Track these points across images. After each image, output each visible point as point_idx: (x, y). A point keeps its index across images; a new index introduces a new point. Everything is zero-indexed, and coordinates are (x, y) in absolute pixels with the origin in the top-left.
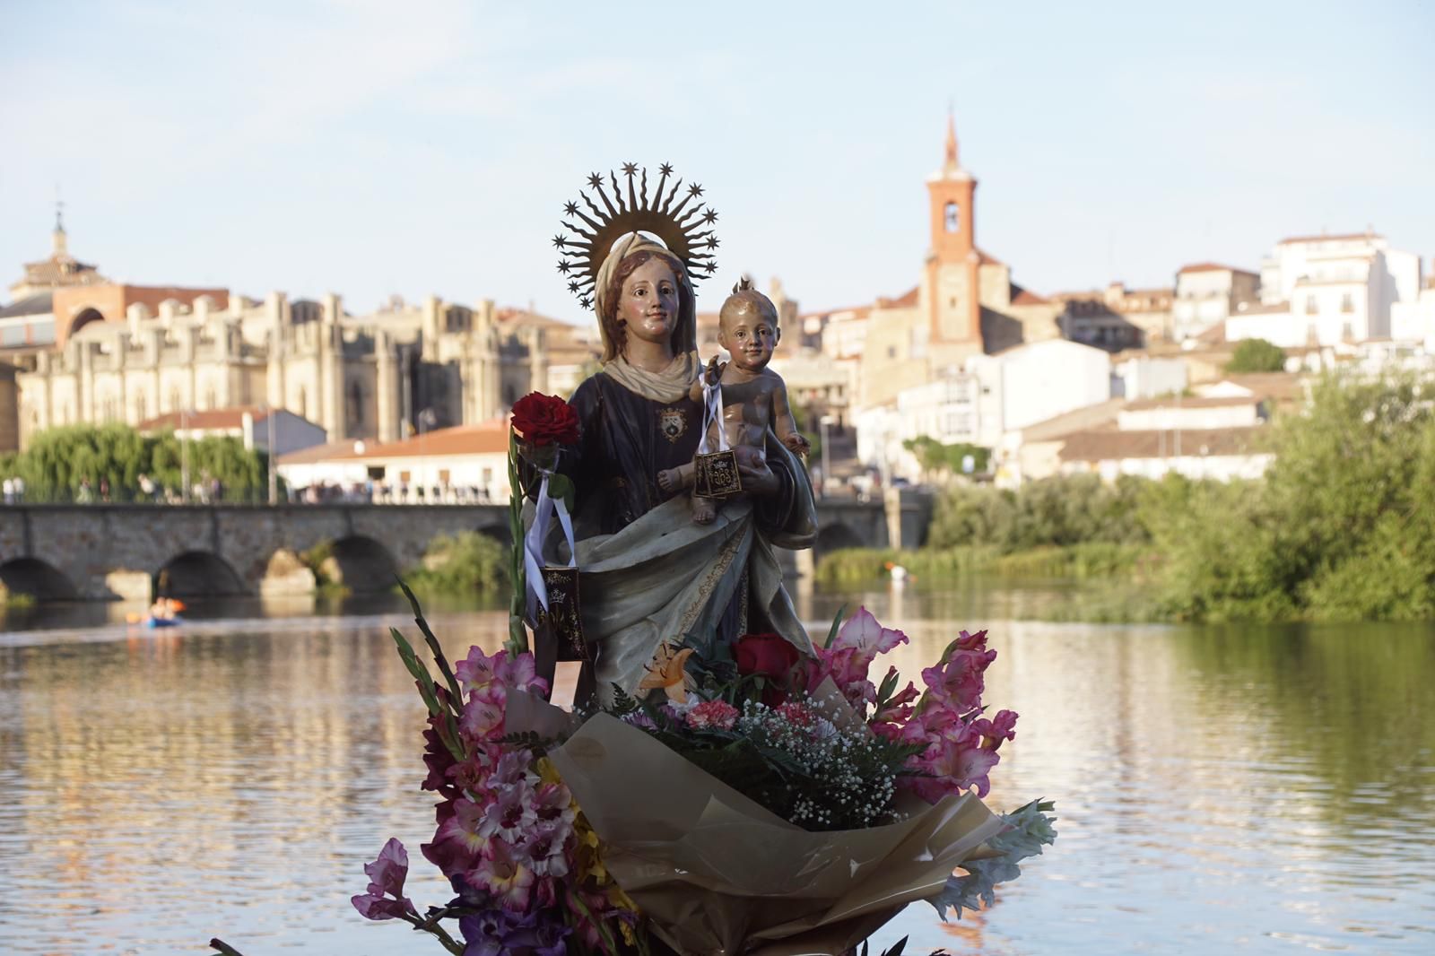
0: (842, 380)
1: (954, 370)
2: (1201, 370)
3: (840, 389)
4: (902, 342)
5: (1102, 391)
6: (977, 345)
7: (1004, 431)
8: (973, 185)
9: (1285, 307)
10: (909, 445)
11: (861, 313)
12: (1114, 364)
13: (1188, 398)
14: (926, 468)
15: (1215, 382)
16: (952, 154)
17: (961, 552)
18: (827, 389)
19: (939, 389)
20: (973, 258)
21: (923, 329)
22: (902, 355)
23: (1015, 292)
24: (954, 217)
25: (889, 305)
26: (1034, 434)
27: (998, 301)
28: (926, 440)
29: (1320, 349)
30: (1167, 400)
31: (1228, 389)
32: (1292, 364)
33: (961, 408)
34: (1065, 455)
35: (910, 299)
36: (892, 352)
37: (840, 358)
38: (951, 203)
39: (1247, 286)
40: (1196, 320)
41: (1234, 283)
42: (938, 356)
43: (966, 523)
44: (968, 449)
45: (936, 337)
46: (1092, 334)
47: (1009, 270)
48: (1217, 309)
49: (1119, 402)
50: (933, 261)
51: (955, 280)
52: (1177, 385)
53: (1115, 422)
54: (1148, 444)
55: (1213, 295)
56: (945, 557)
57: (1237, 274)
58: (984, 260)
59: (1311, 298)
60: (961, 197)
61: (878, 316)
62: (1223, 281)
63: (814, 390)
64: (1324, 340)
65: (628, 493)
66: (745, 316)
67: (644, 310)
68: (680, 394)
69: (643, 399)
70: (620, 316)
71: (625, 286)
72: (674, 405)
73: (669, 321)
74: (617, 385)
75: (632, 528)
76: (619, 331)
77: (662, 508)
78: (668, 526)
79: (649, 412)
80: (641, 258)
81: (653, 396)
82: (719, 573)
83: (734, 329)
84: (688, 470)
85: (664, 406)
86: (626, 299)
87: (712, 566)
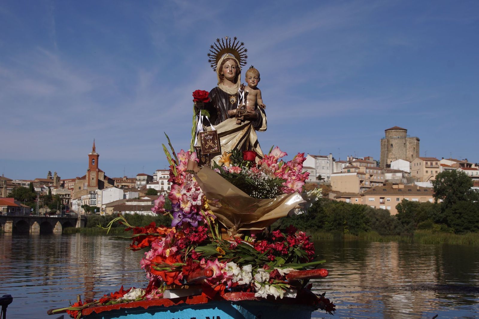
0: (69, 193)
1: (93, 192)
2: (141, 194)
3: (69, 195)
4: (82, 186)
5: (122, 198)
6: (97, 188)
7: (102, 205)
8: (98, 156)
9: (158, 183)
10: (83, 207)
11: (73, 180)
12: (124, 192)
13: (139, 199)
14: (86, 211)
15: (144, 197)
16: (94, 150)
17: (93, 228)
18: (66, 195)
19: (89, 196)
20: (97, 170)
21: (86, 184)
22: (82, 189)
23: (105, 177)
24: (94, 162)
25: (79, 179)
26: (108, 205)
27: (102, 179)
28: (86, 206)
29: (164, 191)
30: (135, 200)
31: (146, 198)
32: (159, 194)
33: (94, 200)
34: (114, 210)
35: (84, 178)
36: (80, 188)
37: (69, 189)
38: (94, 159)
39: (150, 179)
40: (140, 184)
41: (148, 178)
42: (89, 189)
43: (94, 222)
44: (96, 208)
45: (89, 186)
46: (120, 186)
47: (104, 173)
48: (144, 183)
49: (125, 200)
50: (89, 171)
51: (93, 174)
52: (137, 197)
53: (125, 204)
54: (131, 208)
55: (144, 180)
56: (90, 229)
57: (148, 176)
58: (100, 171)
59: (162, 181)
60: (95, 158)
61: (77, 181)
62: (146, 177)
63: (63, 195)
64: (165, 189)
65: (221, 116)
66: (251, 74)
67: (228, 72)
68: (235, 92)
69: (226, 93)
70: (222, 73)
71: (224, 66)
72: (234, 95)
73: (233, 75)
74: (220, 90)
75: (221, 124)
76: (222, 77)
77: (229, 120)
78: (229, 124)
79: (227, 96)
80: (228, 59)
81: (229, 93)
82: (241, 136)
83: (249, 77)
84: (235, 111)
85: (231, 95)
86: (224, 69)
87: (240, 134)
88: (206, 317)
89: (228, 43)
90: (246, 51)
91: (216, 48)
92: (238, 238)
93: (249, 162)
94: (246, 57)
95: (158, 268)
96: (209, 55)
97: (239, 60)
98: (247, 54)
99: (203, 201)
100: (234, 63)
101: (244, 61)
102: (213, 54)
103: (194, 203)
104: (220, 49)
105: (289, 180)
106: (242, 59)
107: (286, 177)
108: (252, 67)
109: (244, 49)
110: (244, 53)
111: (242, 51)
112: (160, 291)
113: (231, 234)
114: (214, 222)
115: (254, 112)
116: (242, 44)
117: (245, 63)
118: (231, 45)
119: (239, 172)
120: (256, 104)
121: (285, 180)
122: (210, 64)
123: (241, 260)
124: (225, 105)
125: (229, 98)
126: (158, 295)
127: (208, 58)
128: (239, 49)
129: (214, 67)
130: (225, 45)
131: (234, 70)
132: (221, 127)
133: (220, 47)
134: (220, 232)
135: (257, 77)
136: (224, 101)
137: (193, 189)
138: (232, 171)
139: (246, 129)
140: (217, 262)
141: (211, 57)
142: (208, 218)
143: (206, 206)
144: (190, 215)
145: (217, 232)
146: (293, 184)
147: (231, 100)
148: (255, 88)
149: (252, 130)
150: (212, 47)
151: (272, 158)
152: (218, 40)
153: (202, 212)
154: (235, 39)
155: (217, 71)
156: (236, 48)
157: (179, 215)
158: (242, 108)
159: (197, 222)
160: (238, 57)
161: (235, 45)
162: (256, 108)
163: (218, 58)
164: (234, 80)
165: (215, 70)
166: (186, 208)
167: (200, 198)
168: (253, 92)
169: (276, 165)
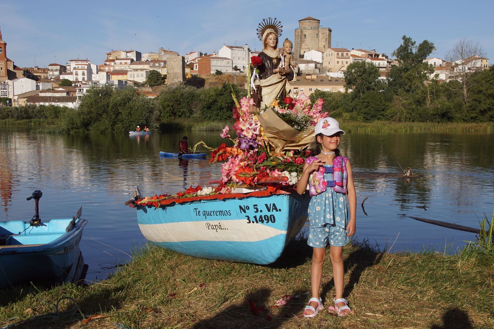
1: (3, 83)
2: (55, 85)
5: (35, 89)
6: (7, 78)
7: (14, 96)
8: (5, 44)
9: (71, 73)
12: (37, 83)
13: (53, 91)
15: (58, 88)
17: (7, 120)
20: (6, 59)
23: (15, 67)
24: (1, 51)
26: (21, 96)
27: (11, 69)
29: (79, 82)
30: (49, 91)
31: (61, 89)
32: (73, 85)
33: (4, 91)
34: (27, 101)
38: (1, 48)
39: (63, 70)
40: (53, 75)
41: (60, 68)
43: (7, 114)
44: (7, 99)
46: (32, 77)
47: (14, 62)
48: (57, 73)
49: (39, 91)
51: (2, 64)
52: (51, 88)
53: (39, 95)
54: (45, 99)
55: (56, 70)
57: (61, 66)
58: (8, 60)
59: (77, 72)
60: (3, 47)
62: (58, 67)
64: (79, 80)
65: (267, 73)
66: (287, 44)
67: (271, 42)
68: (276, 56)
69: (270, 57)
70: (266, 43)
71: (268, 38)
72: (275, 58)
73: (275, 44)
74: (266, 54)
75: (268, 78)
76: (266, 45)
77: (273, 75)
78: (274, 78)
79: (271, 59)
80: (271, 33)
81: (271, 56)
82: (281, 87)
83: (286, 46)
84: (277, 70)
85: (273, 58)
86: (268, 40)
87: (280, 85)
88: (265, 204)
89: (271, 22)
90: (282, 27)
91: (262, 25)
92: (282, 154)
93: (288, 105)
94: (282, 31)
95: (242, 176)
96: (257, 30)
97: (277, 33)
98: (283, 29)
99: (260, 131)
100: (275, 36)
101: (280, 34)
102: (260, 29)
103: (255, 133)
104: (265, 26)
105: (315, 117)
106: (279, 32)
107: (312, 114)
108: (287, 39)
109: (281, 26)
110: (281, 28)
111: (279, 27)
112: (229, 188)
113: (278, 152)
114: (267, 145)
115: (289, 70)
116: (280, 22)
117: (281, 35)
118: (272, 23)
119: (285, 112)
120: (290, 65)
121: (311, 117)
122: (257, 36)
123: (289, 169)
124: (269, 65)
125: (272, 60)
126: (228, 191)
127: (257, 32)
128: (277, 26)
129: (260, 37)
130: (268, 23)
131: (275, 41)
132: (268, 81)
133: (265, 25)
134: (270, 151)
135: (291, 47)
136: (268, 62)
137: (254, 125)
138: (280, 112)
139: (284, 81)
140: (276, 171)
141: (258, 31)
142: (263, 142)
143: (262, 134)
144: (252, 140)
145: (269, 151)
146: (318, 119)
147: (273, 62)
148: (290, 53)
149: (287, 81)
150: (260, 24)
151: (300, 101)
152: (264, 20)
153: (258, 138)
154: (275, 19)
155: (263, 42)
156: (276, 25)
157: (245, 141)
158: (283, 69)
159: (256, 145)
160: (276, 31)
161: (275, 23)
162: (290, 67)
163: (263, 32)
164: (275, 48)
165: (260, 40)
166: (249, 136)
167: (258, 130)
168: (288, 56)
169: (303, 105)
